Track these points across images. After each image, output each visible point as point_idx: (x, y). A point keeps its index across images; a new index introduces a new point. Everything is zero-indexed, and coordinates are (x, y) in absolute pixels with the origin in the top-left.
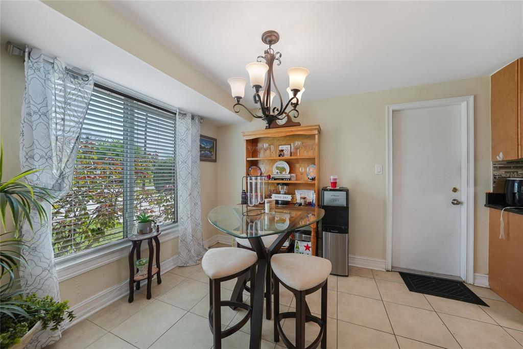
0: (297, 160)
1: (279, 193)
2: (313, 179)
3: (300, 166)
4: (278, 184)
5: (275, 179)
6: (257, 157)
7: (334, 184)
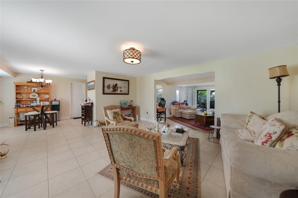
0: (41, 93)
1: (34, 103)
2: (48, 98)
3: (42, 95)
4: (33, 100)
5: (32, 99)
6: (21, 91)
7: (55, 99)
